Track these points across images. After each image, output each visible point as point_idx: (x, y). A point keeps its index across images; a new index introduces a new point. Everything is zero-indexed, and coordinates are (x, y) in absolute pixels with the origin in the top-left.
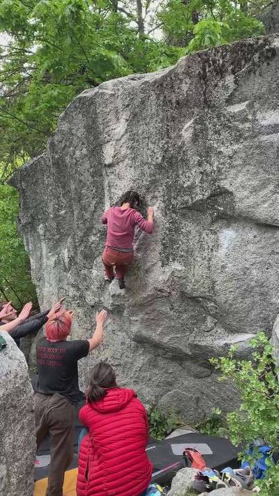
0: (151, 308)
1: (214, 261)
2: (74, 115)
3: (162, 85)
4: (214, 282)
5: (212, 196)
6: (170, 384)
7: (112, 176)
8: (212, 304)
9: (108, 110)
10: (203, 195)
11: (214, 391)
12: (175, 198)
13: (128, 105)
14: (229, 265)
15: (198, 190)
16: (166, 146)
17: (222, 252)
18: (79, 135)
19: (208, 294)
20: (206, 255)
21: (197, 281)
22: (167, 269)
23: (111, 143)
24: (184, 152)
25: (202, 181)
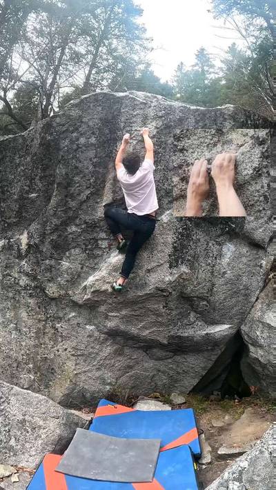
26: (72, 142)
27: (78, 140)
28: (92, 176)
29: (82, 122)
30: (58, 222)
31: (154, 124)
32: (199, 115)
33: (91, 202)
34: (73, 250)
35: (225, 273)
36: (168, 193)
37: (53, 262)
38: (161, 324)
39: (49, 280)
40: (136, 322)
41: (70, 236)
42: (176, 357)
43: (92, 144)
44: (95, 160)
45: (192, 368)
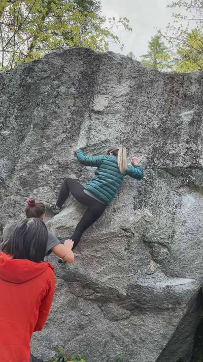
0: (102, 245)
1: (178, 215)
2: (74, 58)
3: (173, 78)
4: (174, 232)
5: (190, 167)
6: (81, 327)
7: (97, 122)
8: (166, 250)
9: (112, 72)
10: (184, 164)
11: (127, 334)
12: (158, 160)
13: (134, 78)
14: (189, 221)
15: (181, 159)
16: (165, 119)
17: (185, 211)
18: (72, 75)
19: (166, 241)
20: (171, 209)
21: (160, 229)
22: (138, 212)
23: (106, 96)
24: (180, 129)
25: (186, 154)
26: (52, 88)
27: (58, 87)
28: (69, 122)
29: (64, 72)
30: (30, 160)
31: (128, 83)
32: (168, 78)
33: (65, 145)
34: (41, 188)
35: (185, 222)
36: (136, 144)
37: (18, 198)
38: (122, 269)
39: (10, 217)
40: (96, 265)
41: (41, 174)
42: (133, 317)
43: (72, 94)
44: (73, 108)
45: (151, 334)
